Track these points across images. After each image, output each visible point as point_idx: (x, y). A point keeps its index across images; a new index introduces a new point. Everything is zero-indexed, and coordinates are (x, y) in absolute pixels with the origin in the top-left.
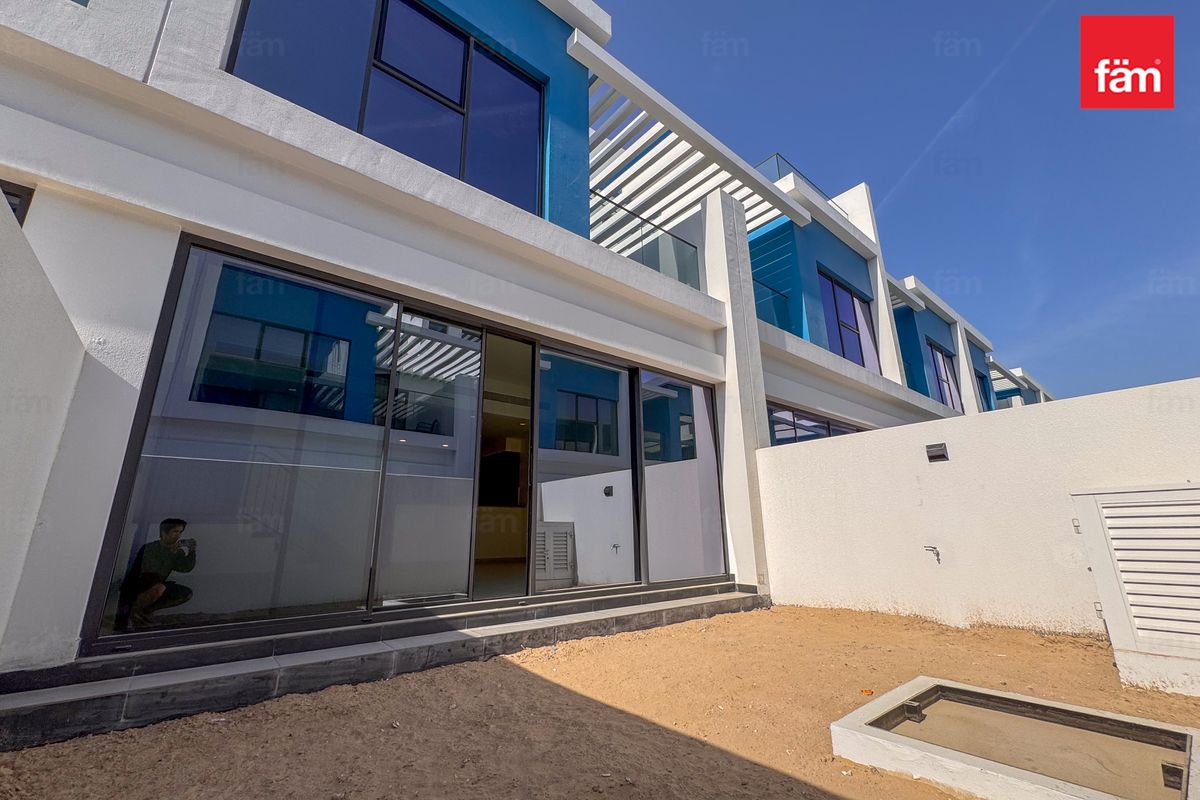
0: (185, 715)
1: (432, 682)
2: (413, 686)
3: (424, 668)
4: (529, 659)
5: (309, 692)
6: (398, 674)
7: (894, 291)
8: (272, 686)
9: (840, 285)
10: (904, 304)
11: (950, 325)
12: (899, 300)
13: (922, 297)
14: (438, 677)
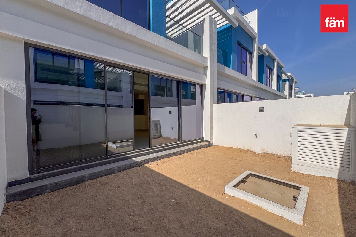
0: (64, 188)
1: (126, 174)
2: (122, 175)
3: (124, 170)
4: (151, 165)
5: (95, 179)
6: (117, 172)
7: (259, 49)
8: (85, 179)
9: (244, 48)
10: (261, 54)
11: (274, 60)
12: (260, 52)
13: (267, 51)
14: (128, 172)
